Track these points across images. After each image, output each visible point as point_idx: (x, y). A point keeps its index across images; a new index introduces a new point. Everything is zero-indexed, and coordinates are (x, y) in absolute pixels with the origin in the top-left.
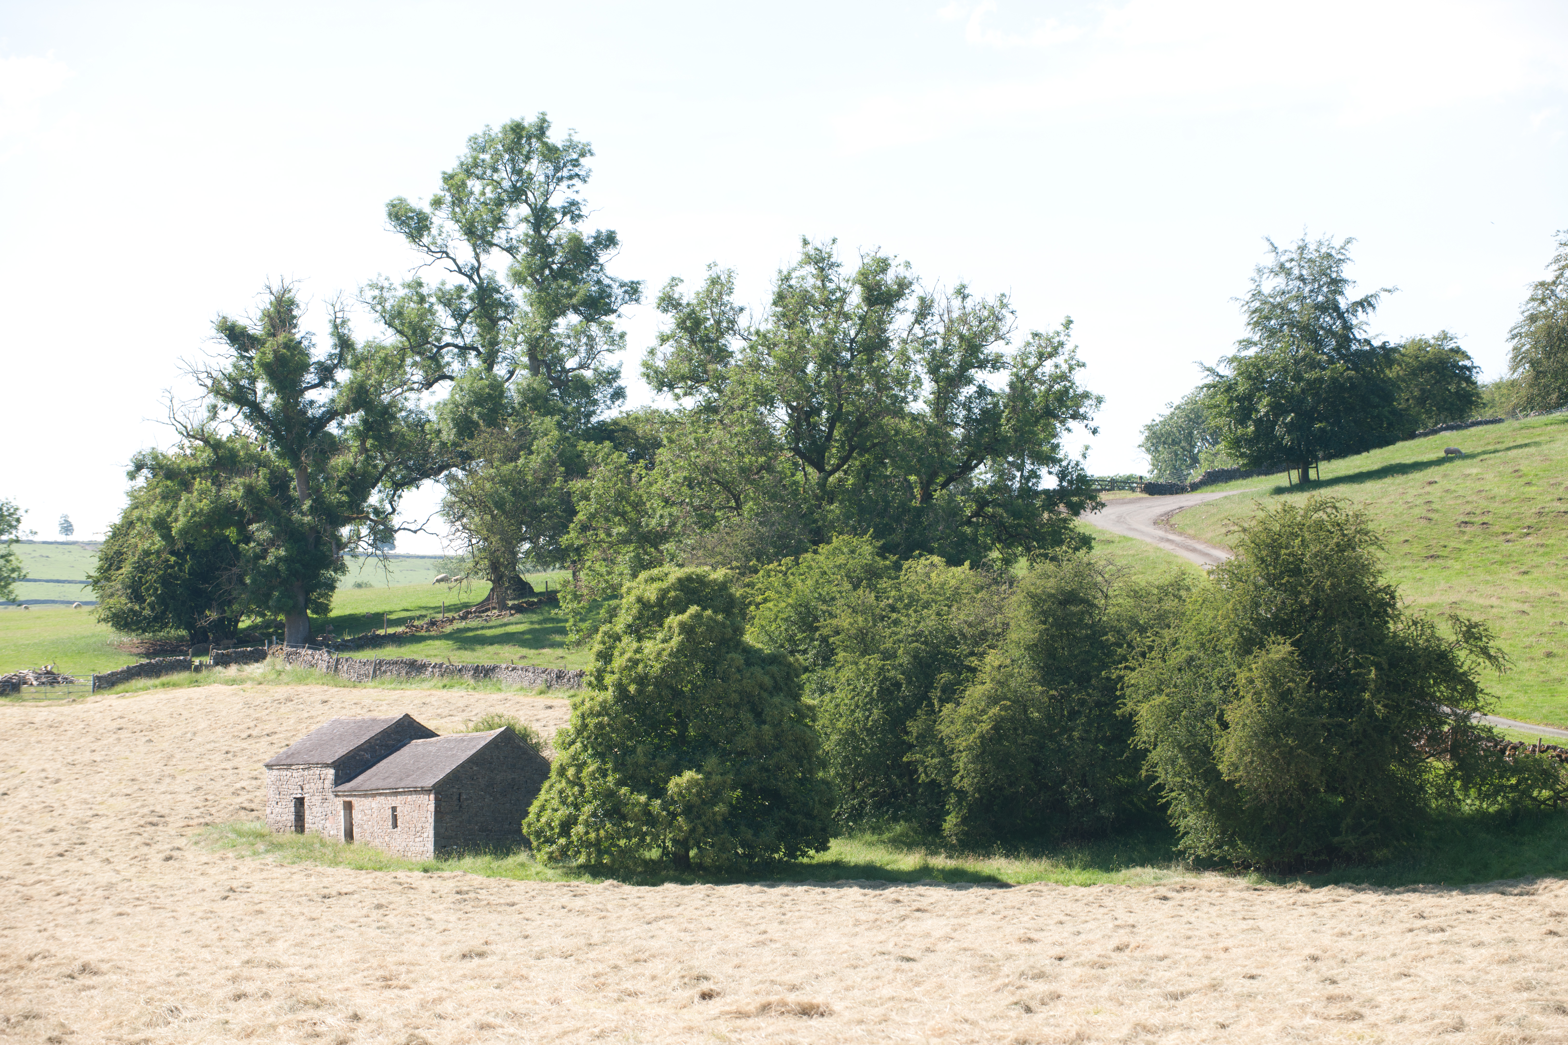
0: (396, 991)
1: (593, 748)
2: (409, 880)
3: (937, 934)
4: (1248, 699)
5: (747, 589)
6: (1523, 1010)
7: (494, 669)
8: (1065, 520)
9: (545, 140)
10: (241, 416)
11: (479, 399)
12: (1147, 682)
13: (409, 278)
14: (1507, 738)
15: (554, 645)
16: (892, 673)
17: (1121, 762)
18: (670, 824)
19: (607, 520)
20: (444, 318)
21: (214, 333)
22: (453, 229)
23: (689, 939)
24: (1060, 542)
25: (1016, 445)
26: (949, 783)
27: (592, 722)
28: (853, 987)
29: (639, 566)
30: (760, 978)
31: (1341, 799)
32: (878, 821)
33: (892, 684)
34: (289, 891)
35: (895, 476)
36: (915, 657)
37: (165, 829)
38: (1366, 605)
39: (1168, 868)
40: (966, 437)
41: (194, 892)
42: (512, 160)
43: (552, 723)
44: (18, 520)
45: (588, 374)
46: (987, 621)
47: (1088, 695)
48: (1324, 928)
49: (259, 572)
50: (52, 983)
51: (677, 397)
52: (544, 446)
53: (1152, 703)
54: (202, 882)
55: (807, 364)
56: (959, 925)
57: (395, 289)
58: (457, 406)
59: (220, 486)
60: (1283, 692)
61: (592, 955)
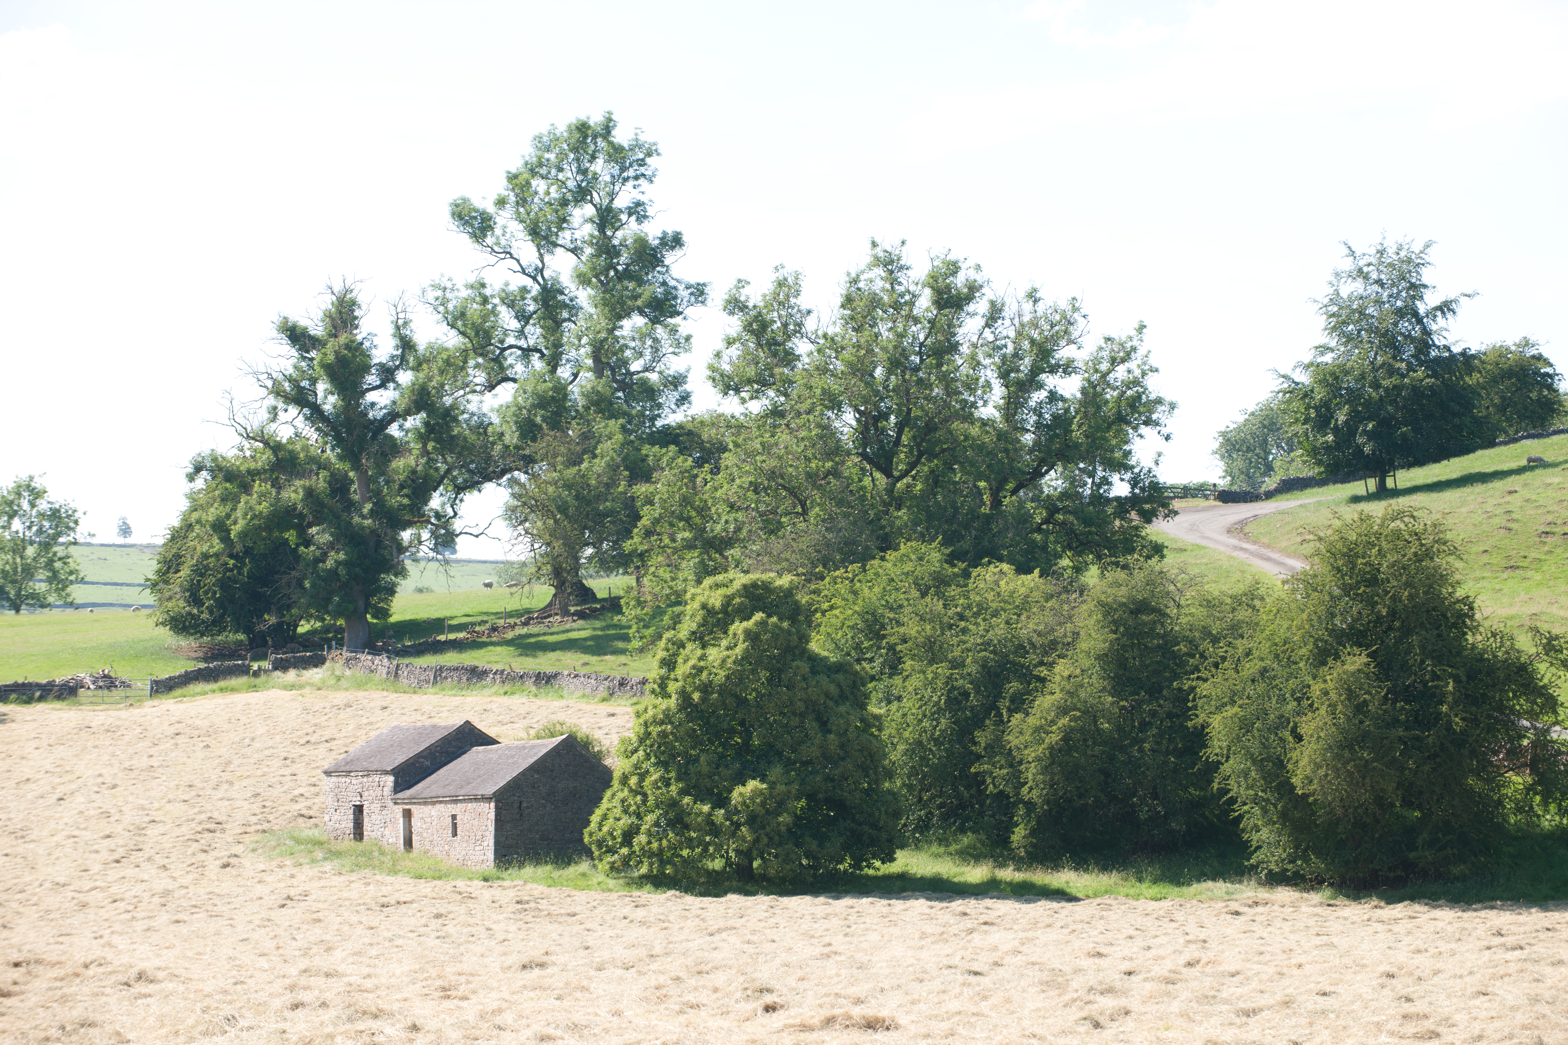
0: (456, 1001)
1: (656, 757)
2: (469, 889)
3: (1005, 948)
4: (1323, 711)
5: (812, 596)
7: (555, 676)
8: (1137, 528)
9: (611, 139)
10: (301, 417)
11: (542, 402)
12: (1219, 694)
13: (472, 279)
15: (616, 652)
16: (961, 682)
17: (1193, 774)
18: (733, 835)
19: (672, 525)
20: (508, 320)
21: (274, 333)
22: (517, 229)
23: (752, 951)
24: (1132, 551)
25: (1087, 451)
26: (1017, 794)
27: (655, 730)
28: (919, 1001)
29: (704, 572)
30: (824, 991)
31: (1417, 814)
32: (945, 833)
33: (960, 694)
34: (349, 899)
35: (964, 482)
36: (984, 666)
37: (222, 836)
38: (1444, 616)
39: (1241, 882)
40: (1037, 443)
41: (252, 900)
42: (578, 160)
43: (614, 731)
44: (76, 522)
45: (653, 377)
46: (1056, 631)
47: (1160, 706)
48: (1399, 945)
49: (318, 576)
50: (108, 991)
51: (743, 401)
52: (608, 449)
53: (1225, 714)
54: (259, 890)
55: (875, 367)
56: (1027, 938)
57: (458, 290)
58: (520, 409)
59: (279, 488)
60: (1359, 704)
61: (654, 966)
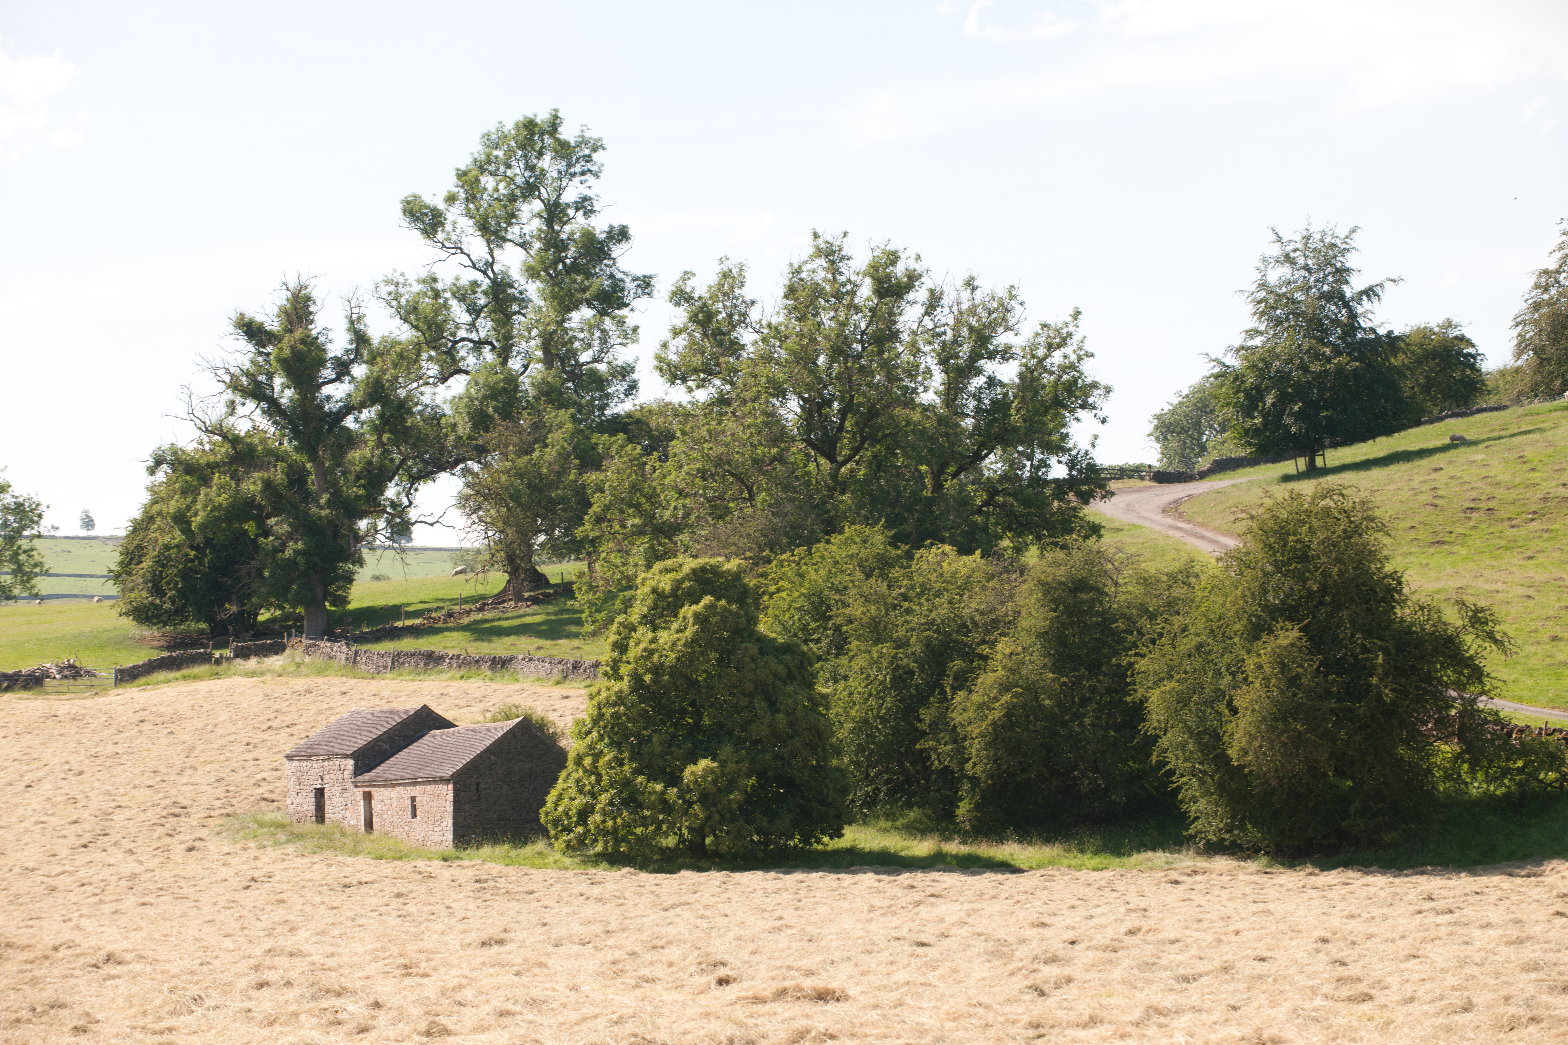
0: (417, 979)
1: (610, 738)
2: (429, 869)
3: (951, 919)
4: (1257, 685)
5: (760, 579)
6: (1531, 990)
7: (510, 660)
8: (1075, 509)
9: (558, 135)
10: (258, 411)
11: (494, 393)
12: (1157, 669)
13: (424, 274)
14: (1514, 722)
15: (569, 636)
16: (906, 661)
17: (1132, 747)
18: (686, 812)
19: (622, 512)
20: (459, 313)
21: (231, 329)
22: (466, 224)
23: (705, 925)
24: (1070, 531)
25: (1026, 435)
26: (962, 769)
27: (608, 712)
28: (868, 972)
29: (653, 557)
30: (776, 963)
31: (1349, 783)
32: (892, 808)
33: (905, 673)
34: (310, 880)
35: (906, 467)
36: (927, 646)
37: (187, 820)
38: (1373, 591)
39: (1179, 852)
40: (976, 427)
41: (217, 882)
42: (525, 156)
43: (568, 712)
44: (40, 516)
45: (602, 367)
46: (998, 610)
47: (1099, 681)
48: (1334, 911)
49: (278, 565)
50: (77, 973)
51: (690, 390)
52: (559, 438)
53: (1163, 689)
54: (224, 872)
55: (818, 356)
56: (973, 910)
57: (410, 285)
58: (472, 400)
59: (238, 481)
60: (1292, 677)
61: (610, 942)
